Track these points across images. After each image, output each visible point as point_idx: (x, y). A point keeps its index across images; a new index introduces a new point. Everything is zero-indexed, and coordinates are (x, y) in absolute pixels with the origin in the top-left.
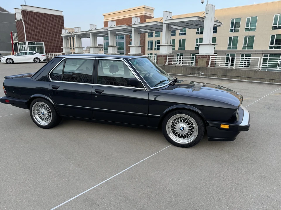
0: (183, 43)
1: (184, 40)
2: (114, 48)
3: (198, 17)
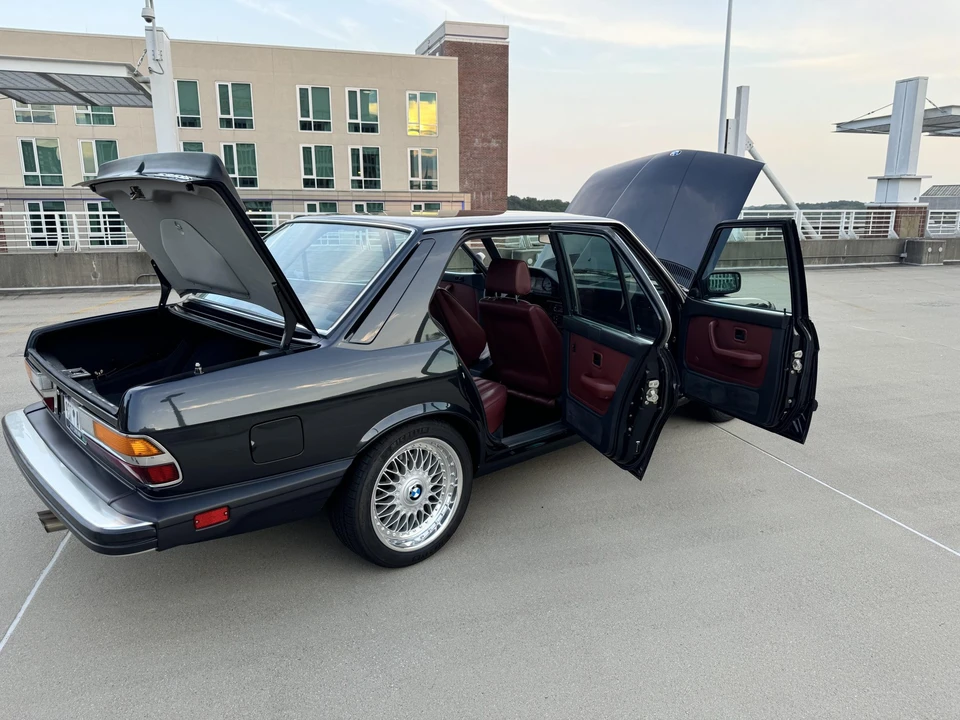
3: (131, 69)
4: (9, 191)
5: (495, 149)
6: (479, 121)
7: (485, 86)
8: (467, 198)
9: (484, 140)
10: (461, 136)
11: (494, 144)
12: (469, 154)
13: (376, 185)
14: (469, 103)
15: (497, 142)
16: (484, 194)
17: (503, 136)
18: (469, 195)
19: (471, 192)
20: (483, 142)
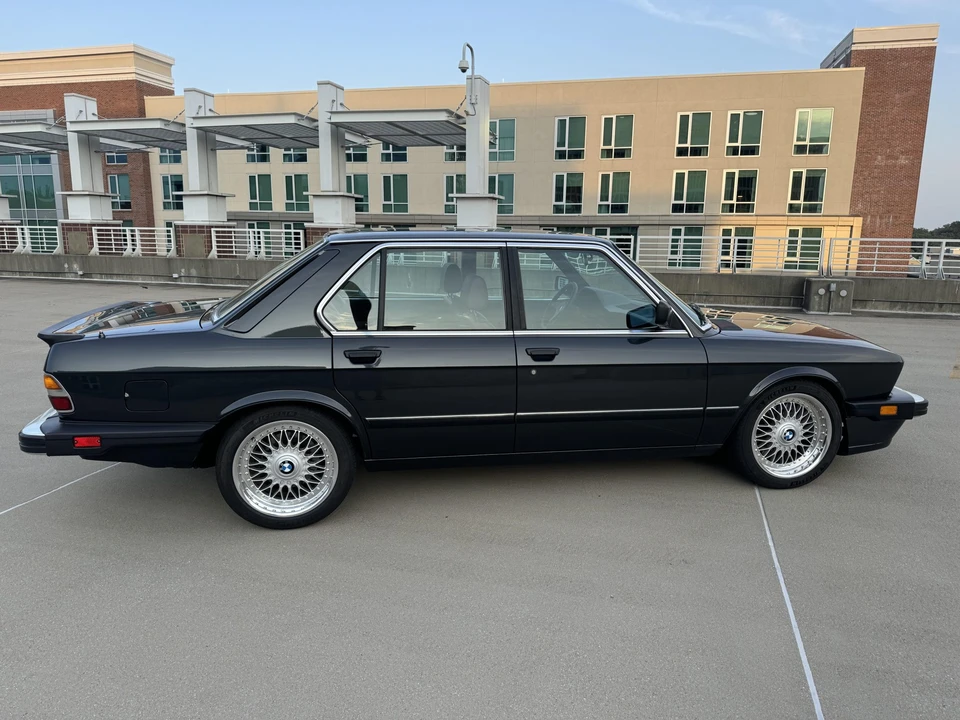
0: (397, 188)
1: (402, 179)
2: (98, 200)
3: (450, 112)
4: (433, 218)
5: (902, 167)
6: (885, 136)
7: (897, 96)
8: (858, 222)
9: (889, 157)
10: (859, 153)
11: (903, 161)
12: (866, 173)
13: (748, 209)
14: (874, 116)
15: (906, 159)
16: (881, 218)
17: (917, 152)
18: (861, 219)
19: (864, 216)
20: (887, 159)
